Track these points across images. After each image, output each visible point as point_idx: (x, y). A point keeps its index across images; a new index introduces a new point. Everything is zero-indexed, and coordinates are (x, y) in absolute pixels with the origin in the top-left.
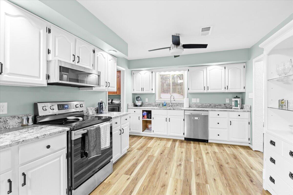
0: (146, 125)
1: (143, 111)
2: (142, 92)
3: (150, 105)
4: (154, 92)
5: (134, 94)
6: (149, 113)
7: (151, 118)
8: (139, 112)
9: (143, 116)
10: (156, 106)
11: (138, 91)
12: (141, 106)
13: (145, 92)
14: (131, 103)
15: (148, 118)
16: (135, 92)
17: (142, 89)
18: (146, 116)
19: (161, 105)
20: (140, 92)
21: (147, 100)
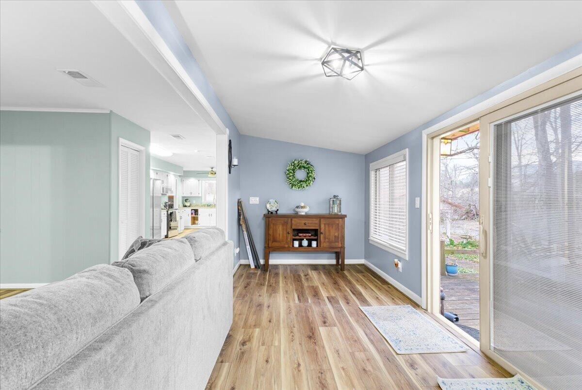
0: (194, 220)
1: (192, 210)
2: (191, 195)
3: (197, 205)
4: (200, 195)
5: (183, 197)
6: (196, 211)
7: (198, 215)
8: (188, 211)
9: (192, 214)
10: (202, 206)
11: (187, 195)
12: (189, 206)
13: (193, 195)
14: (181, 205)
15: (195, 215)
16: (185, 195)
17: (191, 193)
18: (194, 214)
19: (206, 205)
20: (189, 195)
21: (194, 202)
